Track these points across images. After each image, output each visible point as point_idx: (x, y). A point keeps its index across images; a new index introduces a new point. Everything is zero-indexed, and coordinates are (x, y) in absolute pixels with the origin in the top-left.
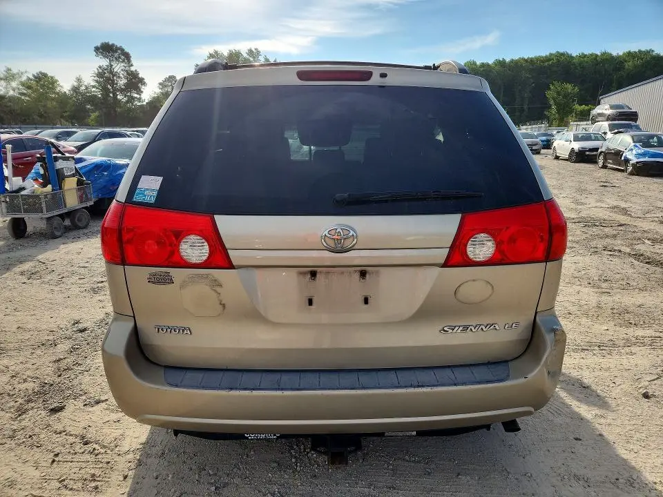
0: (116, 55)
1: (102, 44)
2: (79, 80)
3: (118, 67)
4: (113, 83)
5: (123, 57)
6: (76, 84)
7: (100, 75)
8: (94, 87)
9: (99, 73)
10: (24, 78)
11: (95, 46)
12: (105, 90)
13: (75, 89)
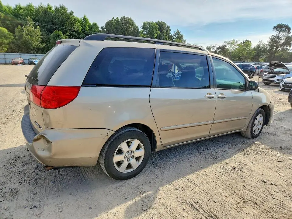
0: (283, 29)
1: (278, 25)
2: (261, 42)
3: (282, 35)
4: (277, 42)
5: (287, 30)
6: (259, 44)
7: (272, 39)
8: (267, 45)
9: (271, 38)
10: (239, 43)
11: (274, 26)
12: (272, 46)
13: (258, 46)
